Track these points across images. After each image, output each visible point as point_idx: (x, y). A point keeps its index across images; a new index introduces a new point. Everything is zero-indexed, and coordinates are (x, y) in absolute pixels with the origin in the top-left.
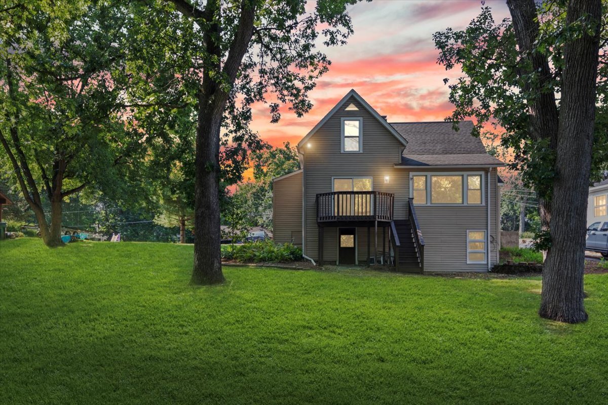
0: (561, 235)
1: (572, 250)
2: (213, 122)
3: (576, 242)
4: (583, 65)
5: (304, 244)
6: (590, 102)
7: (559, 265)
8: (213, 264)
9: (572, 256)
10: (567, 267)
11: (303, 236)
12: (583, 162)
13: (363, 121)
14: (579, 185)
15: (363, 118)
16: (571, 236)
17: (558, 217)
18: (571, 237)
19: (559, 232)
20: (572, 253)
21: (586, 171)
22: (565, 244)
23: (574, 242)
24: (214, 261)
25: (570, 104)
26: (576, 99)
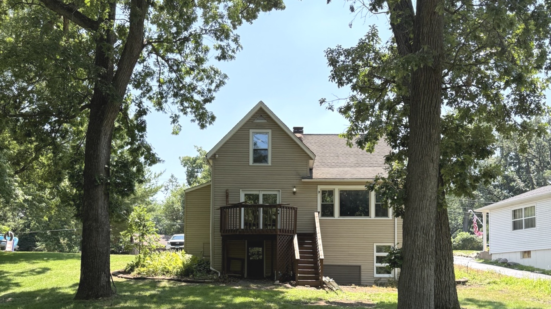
0: (410, 253)
1: (420, 268)
2: (103, 134)
3: (423, 260)
4: (426, 93)
5: (212, 256)
6: (433, 128)
7: (409, 282)
8: (99, 278)
9: (420, 273)
10: (416, 284)
11: (211, 248)
12: (428, 185)
13: (272, 133)
14: (425, 206)
15: (272, 131)
16: (418, 254)
17: (407, 236)
18: (418, 256)
19: (408, 250)
20: (420, 271)
21: (431, 193)
22: (413, 262)
23: (422, 260)
24: (101, 274)
25: (416, 129)
26: (420, 125)
